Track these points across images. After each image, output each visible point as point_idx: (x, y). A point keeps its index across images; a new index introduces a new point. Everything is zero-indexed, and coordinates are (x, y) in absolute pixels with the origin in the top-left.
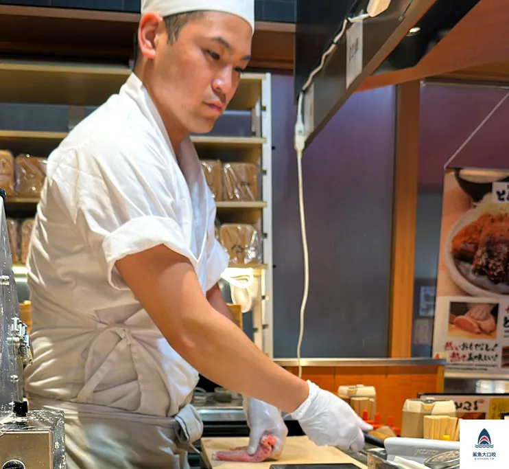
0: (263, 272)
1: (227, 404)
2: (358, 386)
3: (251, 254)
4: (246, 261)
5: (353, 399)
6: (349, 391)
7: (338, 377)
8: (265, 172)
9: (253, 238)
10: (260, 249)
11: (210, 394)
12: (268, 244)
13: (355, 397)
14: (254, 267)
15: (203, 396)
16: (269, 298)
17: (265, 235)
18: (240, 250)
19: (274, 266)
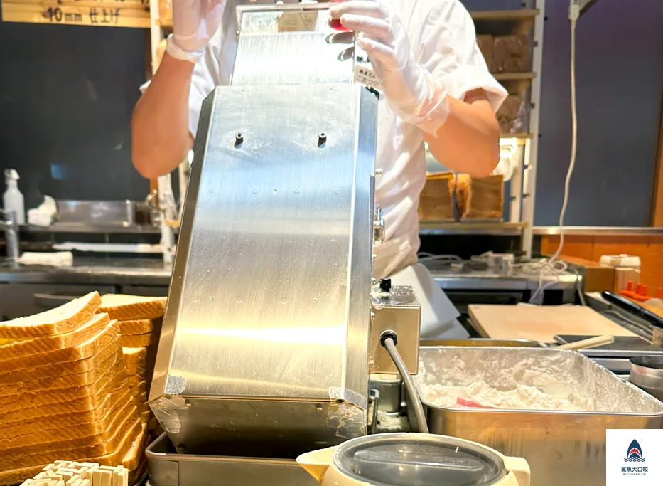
0: (528, 142)
1: (481, 272)
2: (621, 255)
3: (518, 125)
4: (512, 130)
5: (618, 269)
6: (612, 261)
7: (597, 245)
8: (536, 44)
9: (521, 108)
10: (526, 119)
11: (466, 262)
12: (535, 115)
13: (620, 267)
14: (519, 137)
15: (459, 263)
16: (532, 168)
17: (533, 106)
18: (506, 120)
19: (540, 136)
